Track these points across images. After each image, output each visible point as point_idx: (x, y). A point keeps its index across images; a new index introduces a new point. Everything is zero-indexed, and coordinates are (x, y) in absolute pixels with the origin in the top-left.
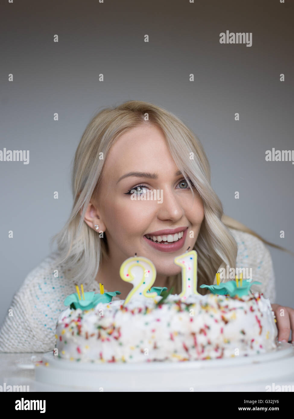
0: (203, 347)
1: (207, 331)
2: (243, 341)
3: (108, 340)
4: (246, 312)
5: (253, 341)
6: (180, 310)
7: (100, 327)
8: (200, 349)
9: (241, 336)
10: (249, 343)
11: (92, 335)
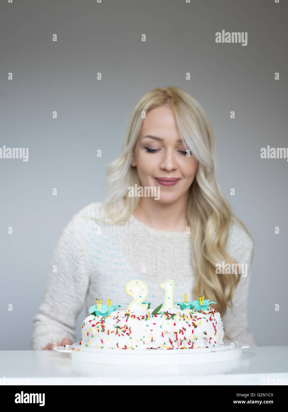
1: (184, 331)
3: (123, 335)
4: (207, 321)
6: (168, 318)
7: (118, 327)
8: (179, 342)
9: (204, 336)
10: (209, 340)
11: (112, 332)
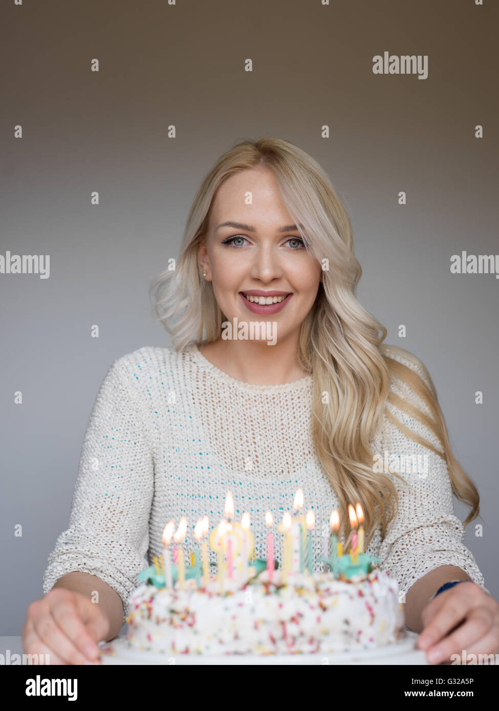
0: (294, 639)
1: (299, 619)
2: (346, 633)
3: (181, 626)
4: (351, 598)
5: (360, 633)
6: (268, 593)
7: (173, 612)
8: (290, 640)
9: (345, 627)
10: (355, 635)
11: (164, 620)
